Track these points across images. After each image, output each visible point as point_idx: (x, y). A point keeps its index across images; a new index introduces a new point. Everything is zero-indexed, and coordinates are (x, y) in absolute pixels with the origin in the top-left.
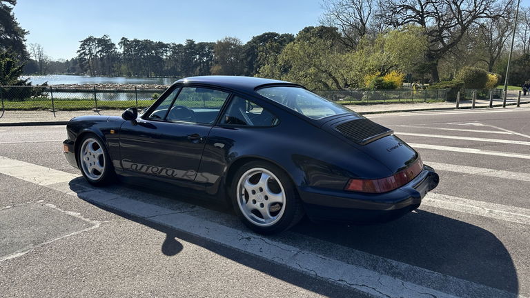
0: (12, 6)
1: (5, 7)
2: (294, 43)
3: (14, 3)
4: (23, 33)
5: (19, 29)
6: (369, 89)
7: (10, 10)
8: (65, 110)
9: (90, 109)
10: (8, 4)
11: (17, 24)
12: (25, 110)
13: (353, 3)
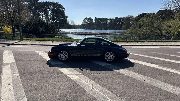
0: (64, 10)
1: (63, 10)
2: (144, 18)
3: (65, 9)
4: (67, 17)
5: (66, 16)
6: (174, 35)
7: (63, 11)
8: (56, 41)
9: (62, 41)
10: (63, 9)
11: (65, 15)
12: (46, 41)
13: (176, 1)
